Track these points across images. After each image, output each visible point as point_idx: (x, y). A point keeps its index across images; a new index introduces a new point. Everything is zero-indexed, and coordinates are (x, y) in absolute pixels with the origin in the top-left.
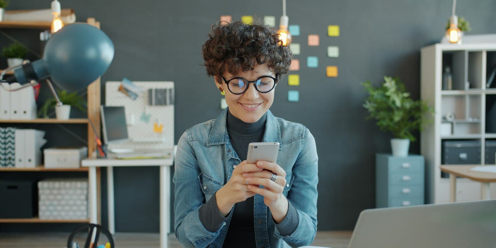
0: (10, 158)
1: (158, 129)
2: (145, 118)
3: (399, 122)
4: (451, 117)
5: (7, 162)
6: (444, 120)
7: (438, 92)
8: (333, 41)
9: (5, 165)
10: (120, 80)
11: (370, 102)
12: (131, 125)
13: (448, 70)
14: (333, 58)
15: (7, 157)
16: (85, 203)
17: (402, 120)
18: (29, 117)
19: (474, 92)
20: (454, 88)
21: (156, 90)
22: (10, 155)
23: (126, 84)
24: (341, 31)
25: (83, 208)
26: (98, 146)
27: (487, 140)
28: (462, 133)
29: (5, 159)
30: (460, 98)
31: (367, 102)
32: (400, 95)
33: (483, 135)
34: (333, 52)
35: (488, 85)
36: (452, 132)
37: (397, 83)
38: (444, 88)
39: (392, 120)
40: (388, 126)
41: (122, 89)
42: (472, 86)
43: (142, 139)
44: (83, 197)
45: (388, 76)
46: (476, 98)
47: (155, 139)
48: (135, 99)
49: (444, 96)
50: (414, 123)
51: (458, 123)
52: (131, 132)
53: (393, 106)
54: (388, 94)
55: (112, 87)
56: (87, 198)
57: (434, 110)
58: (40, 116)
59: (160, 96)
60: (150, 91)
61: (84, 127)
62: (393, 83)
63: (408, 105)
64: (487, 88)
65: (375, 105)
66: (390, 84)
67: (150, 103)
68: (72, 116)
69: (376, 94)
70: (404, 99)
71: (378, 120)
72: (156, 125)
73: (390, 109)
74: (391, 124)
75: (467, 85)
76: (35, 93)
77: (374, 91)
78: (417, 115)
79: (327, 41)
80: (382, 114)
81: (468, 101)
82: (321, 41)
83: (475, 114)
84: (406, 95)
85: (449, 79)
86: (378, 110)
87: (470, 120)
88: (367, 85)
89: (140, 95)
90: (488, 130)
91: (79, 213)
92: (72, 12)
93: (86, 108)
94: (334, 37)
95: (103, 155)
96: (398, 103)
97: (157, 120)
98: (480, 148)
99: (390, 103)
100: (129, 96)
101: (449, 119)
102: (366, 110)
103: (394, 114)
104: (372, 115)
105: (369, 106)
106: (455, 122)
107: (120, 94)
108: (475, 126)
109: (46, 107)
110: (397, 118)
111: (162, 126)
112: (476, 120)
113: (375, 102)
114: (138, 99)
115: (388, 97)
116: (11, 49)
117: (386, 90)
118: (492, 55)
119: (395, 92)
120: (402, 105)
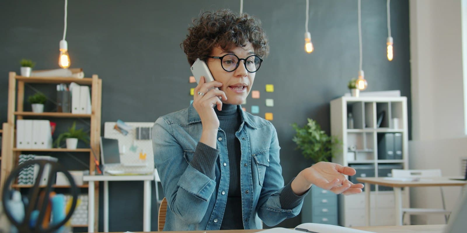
0: (30, 178)
1: (143, 157)
2: (133, 149)
3: (317, 152)
4: (353, 148)
5: (28, 181)
6: (349, 150)
7: (345, 130)
8: (269, 95)
9: (26, 183)
10: (115, 121)
11: (297, 137)
12: (122, 154)
13: (350, 115)
14: (270, 107)
15: (28, 177)
16: (86, 212)
17: (320, 150)
18: (46, 146)
19: (368, 130)
20: (355, 127)
21: (142, 129)
22: (29, 176)
23: (120, 124)
24: (275, 88)
25: (85, 216)
26: (96, 166)
27: (379, 164)
28: (361, 159)
29: (26, 179)
30: (359, 134)
31: (295, 138)
32: (319, 132)
33: (376, 161)
34: (270, 103)
35: (379, 126)
36: (355, 159)
37: (316, 124)
38: (348, 127)
39: (313, 150)
40: (311, 154)
41: (117, 128)
42: (367, 126)
43: (131, 164)
44: (85, 208)
45: (310, 118)
46: (370, 134)
47: (140, 164)
48: (126, 135)
49: (349, 133)
50: (329, 152)
51: (359, 152)
52: (122, 158)
53: (313, 140)
54: (310, 131)
55: (109, 126)
56: (88, 209)
57: (342, 143)
58: (55, 146)
59: (144, 133)
60: (137, 129)
61: (88, 154)
62: (314, 123)
63: (325, 139)
64: (377, 127)
65: (301, 139)
66: (312, 124)
67: (137, 138)
68: (79, 146)
69: (301, 132)
70: (321, 135)
71: (303, 150)
72: (141, 154)
73: (312, 143)
74: (312, 153)
75: (364, 125)
76: (52, 130)
77: (300, 129)
78: (329, 147)
79: (265, 95)
80: (306, 146)
81: (365, 136)
82: (261, 95)
83: (370, 146)
84: (322, 132)
85: (352, 122)
86: (303, 142)
87: (366, 150)
88: (294, 126)
89: (130, 132)
90: (379, 158)
91: (81, 220)
92: (82, 70)
93: (89, 141)
94: (270, 93)
95: (100, 173)
96: (318, 138)
97: (142, 150)
98: (374, 170)
99: (311, 138)
100: (122, 133)
101: (353, 150)
102: (295, 143)
103: (314, 146)
104: (299, 147)
105: (295, 140)
106: (357, 151)
107: (115, 131)
108: (370, 154)
109: (59, 140)
110: (317, 149)
111: (145, 155)
112: (370, 150)
113: (301, 137)
114: (128, 135)
115: (310, 134)
116: (35, 97)
117: (309, 128)
118: (380, 105)
119: (315, 130)
120: (320, 139)
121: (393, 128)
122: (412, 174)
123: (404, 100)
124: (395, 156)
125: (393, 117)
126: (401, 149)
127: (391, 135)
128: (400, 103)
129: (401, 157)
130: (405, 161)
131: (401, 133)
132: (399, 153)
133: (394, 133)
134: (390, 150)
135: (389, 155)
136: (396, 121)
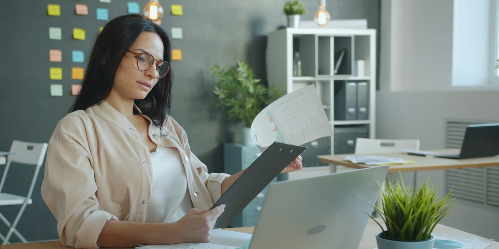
7: (290, 78)
11: (220, 88)
13: (297, 55)
17: (253, 107)
19: (323, 78)
20: (304, 74)
27: (336, 126)
31: (217, 89)
32: (252, 81)
33: (332, 122)
34: (177, 33)
35: (336, 72)
38: (295, 74)
39: (243, 107)
40: (239, 114)
42: (320, 72)
46: (325, 84)
49: (295, 82)
54: (239, 79)
62: (246, 67)
63: (260, 91)
65: (226, 91)
66: (243, 68)
69: (226, 80)
70: (255, 85)
74: (242, 111)
75: (317, 71)
77: (223, 76)
80: (233, 101)
81: (318, 87)
83: (325, 101)
84: (257, 81)
85: (299, 65)
86: (229, 96)
90: (336, 118)
94: (177, 16)
96: (251, 90)
102: (216, 96)
104: (222, 102)
105: (219, 92)
110: (249, 106)
112: (325, 107)
113: (227, 87)
115: (240, 83)
117: (238, 74)
118: (339, 40)
119: (247, 78)
120: (255, 92)
121: (356, 75)
122: (383, 145)
123: (372, 33)
124: (357, 115)
125: (357, 59)
126: (367, 106)
127: (353, 84)
128: (367, 38)
129: (366, 116)
130: (372, 121)
131: (367, 81)
132: (363, 110)
133: (357, 82)
134: (352, 107)
135: (349, 113)
136: (361, 63)
